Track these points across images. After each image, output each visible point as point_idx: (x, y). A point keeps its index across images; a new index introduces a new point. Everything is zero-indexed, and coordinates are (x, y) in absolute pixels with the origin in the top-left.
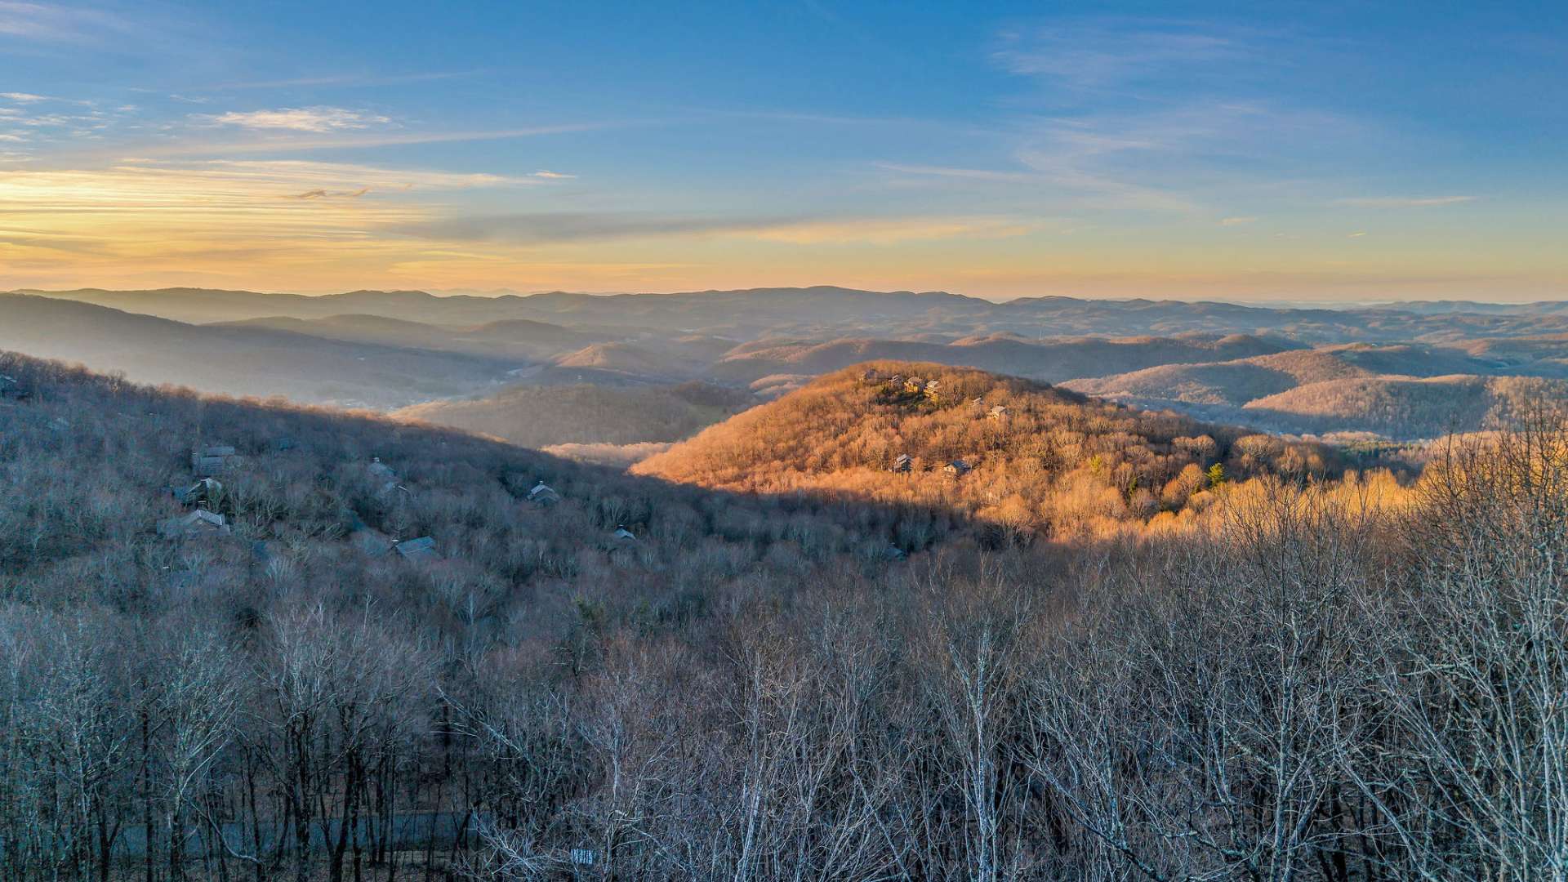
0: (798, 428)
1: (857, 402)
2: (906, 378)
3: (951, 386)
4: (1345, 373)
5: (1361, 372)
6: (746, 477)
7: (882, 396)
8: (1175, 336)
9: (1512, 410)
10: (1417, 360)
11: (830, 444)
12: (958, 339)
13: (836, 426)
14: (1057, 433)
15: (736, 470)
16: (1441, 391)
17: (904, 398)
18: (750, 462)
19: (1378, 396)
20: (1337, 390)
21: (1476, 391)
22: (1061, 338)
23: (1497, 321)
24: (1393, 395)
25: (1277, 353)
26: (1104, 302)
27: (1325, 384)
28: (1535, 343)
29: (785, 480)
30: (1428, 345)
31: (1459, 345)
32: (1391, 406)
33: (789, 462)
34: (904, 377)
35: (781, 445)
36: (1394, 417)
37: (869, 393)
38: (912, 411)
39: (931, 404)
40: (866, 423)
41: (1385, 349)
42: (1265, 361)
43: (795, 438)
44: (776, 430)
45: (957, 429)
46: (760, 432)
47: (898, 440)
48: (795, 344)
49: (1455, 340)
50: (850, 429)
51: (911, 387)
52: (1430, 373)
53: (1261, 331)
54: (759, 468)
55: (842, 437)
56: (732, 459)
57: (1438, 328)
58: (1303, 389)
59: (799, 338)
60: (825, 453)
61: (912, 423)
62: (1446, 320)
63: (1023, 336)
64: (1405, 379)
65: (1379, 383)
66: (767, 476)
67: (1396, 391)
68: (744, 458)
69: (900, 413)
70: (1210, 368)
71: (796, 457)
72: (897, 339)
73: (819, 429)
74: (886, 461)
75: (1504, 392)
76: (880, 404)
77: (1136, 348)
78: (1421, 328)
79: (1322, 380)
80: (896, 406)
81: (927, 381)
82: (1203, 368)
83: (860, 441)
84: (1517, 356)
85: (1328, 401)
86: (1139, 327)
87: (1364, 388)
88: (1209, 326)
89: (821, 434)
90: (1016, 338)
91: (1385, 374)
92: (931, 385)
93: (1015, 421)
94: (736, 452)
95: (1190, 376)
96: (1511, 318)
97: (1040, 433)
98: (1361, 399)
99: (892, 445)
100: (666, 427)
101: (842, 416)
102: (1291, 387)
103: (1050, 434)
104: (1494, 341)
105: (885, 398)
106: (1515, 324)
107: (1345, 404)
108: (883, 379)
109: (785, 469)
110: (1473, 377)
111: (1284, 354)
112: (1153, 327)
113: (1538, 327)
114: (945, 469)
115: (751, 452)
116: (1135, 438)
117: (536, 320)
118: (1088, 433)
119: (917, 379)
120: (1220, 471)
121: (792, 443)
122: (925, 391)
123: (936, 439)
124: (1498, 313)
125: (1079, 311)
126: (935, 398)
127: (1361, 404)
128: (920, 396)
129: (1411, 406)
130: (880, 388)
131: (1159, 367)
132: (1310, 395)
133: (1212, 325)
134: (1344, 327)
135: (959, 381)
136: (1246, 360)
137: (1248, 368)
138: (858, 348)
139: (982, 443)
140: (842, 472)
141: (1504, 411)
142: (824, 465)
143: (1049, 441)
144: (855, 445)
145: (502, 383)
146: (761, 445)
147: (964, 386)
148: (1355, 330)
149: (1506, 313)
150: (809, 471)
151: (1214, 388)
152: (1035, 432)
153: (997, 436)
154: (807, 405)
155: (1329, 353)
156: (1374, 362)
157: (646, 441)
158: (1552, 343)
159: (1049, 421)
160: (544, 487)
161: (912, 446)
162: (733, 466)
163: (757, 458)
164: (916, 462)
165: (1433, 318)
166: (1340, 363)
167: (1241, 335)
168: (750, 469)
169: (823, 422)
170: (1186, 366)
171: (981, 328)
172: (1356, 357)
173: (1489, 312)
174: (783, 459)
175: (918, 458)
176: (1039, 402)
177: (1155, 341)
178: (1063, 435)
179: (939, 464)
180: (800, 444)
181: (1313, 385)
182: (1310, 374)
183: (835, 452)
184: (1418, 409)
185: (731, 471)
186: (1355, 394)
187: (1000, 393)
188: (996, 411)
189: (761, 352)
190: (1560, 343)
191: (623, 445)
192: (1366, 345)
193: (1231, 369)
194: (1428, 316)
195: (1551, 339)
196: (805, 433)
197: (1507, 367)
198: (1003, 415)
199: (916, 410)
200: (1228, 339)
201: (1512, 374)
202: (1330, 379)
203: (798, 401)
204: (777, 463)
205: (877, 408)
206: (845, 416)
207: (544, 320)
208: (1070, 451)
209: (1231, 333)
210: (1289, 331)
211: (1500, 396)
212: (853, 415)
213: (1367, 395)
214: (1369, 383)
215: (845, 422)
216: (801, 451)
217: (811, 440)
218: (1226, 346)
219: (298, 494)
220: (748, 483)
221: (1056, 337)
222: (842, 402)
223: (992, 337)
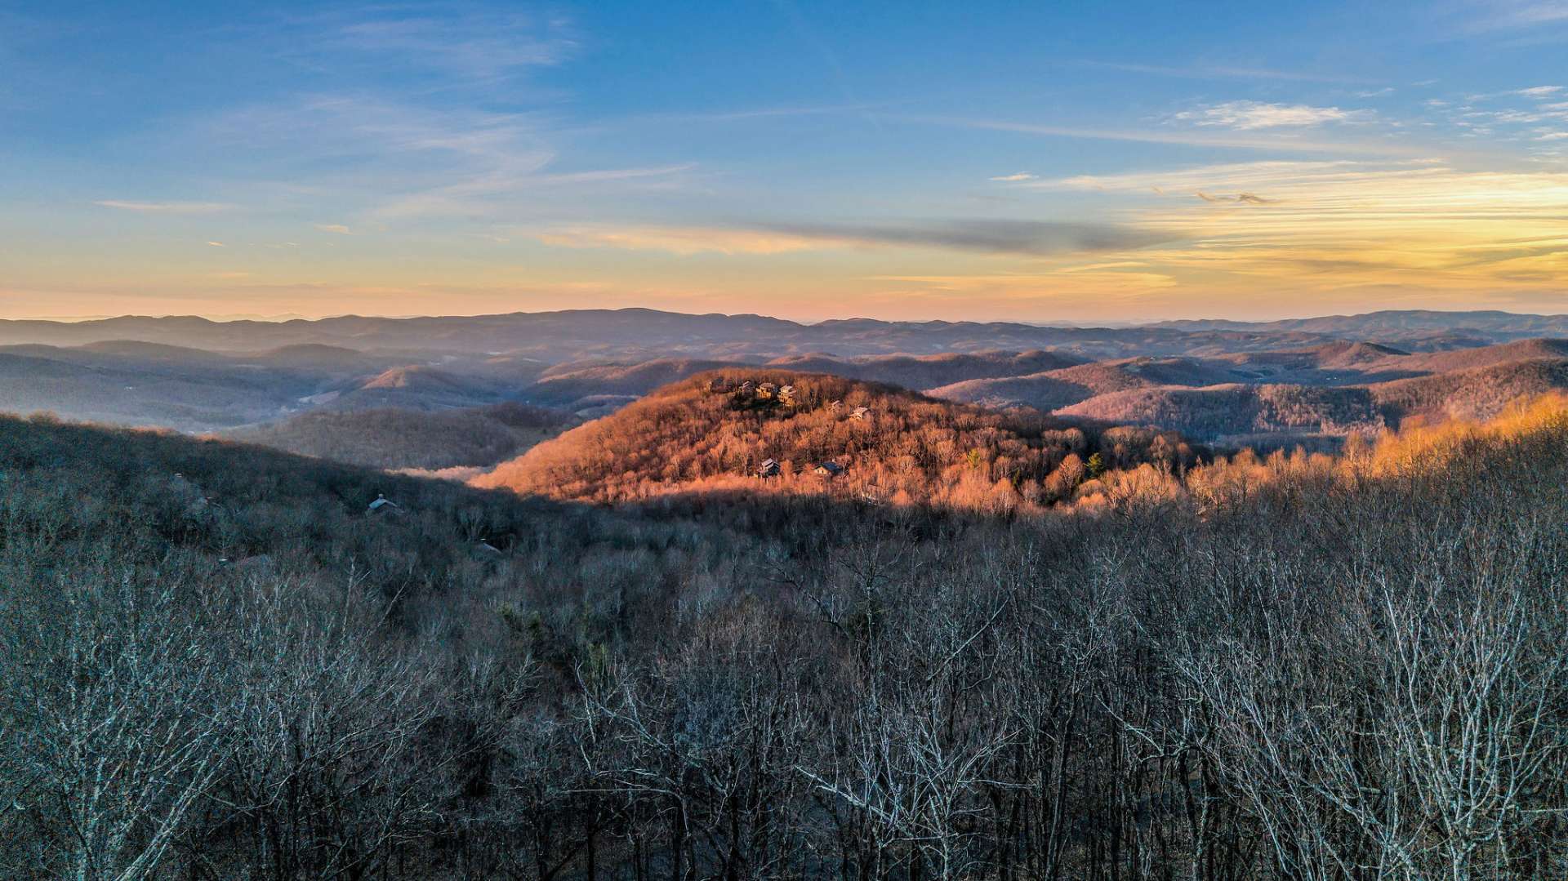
0: (649, 437)
1: (711, 408)
2: (757, 384)
3: (807, 391)
4: (1131, 384)
5: (1145, 383)
6: (596, 490)
7: (736, 402)
8: (973, 353)
9: (1277, 414)
10: (1188, 371)
11: (687, 452)
12: (773, 359)
13: (691, 433)
14: (926, 430)
15: (584, 483)
16: (1217, 398)
17: (758, 404)
18: (599, 474)
19: (1163, 404)
20: (1127, 400)
21: (1246, 397)
22: (872, 358)
23: (1251, 337)
24: (1175, 403)
25: (1069, 367)
26: (906, 323)
27: (1115, 394)
28: (1285, 355)
29: (642, 491)
30: (1197, 359)
31: (1223, 357)
32: (1175, 413)
33: (643, 472)
34: (756, 383)
35: (633, 455)
36: (1178, 422)
37: (721, 400)
38: (769, 416)
39: (789, 408)
40: (724, 429)
41: (1162, 362)
42: (1060, 374)
43: (647, 447)
44: (625, 441)
45: (822, 431)
46: (607, 443)
47: (761, 444)
48: (611, 365)
49: (1218, 354)
50: (707, 435)
51: (763, 392)
52: (1201, 383)
53: (1050, 348)
54: (610, 481)
55: (700, 445)
56: (578, 473)
57: (1202, 344)
58: (1096, 400)
59: (612, 360)
60: (682, 461)
61: (774, 427)
62: (1208, 337)
63: (835, 356)
64: (1184, 388)
65: (1162, 392)
66: (620, 489)
67: (1177, 399)
68: (592, 471)
69: (757, 418)
70: (1010, 383)
71: (650, 465)
72: (714, 359)
73: (673, 437)
74: (751, 466)
75: (1269, 398)
76: (735, 410)
77: (940, 365)
78: (1187, 345)
79: (1113, 391)
80: (751, 411)
81: (780, 387)
82: (1005, 382)
83: (720, 447)
84: (1271, 367)
85: (1119, 410)
86: (939, 347)
87: (1150, 397)
88: (1002, 345)
89: (675, 442)
90: (830, 358)
91: (1166, 384)
92: (785, 390)
93: (882, 421)
94: (582, 465)
95: (996, 389)
96: (1262, 334)
97: (908, 432)
98: (1149, 407)
99: (757, 450)
100: (481, 450)
101: (695, 423)
102: (1086, 399)
103: (920, 433)
104: (1252, 355)
105: (738, 403)
106: (1267, 339)
107: (1135, 412)
108: (732, 386)
109: (639, 481)
110: (1242, 385)
111: (1077, 367)
112: (953, 346)
113: (1284, 341)
114: (816, 471)
115: (600, 464)
116: (1004, 433)
117: (328, 344)
118: (957, 429)
119: (770, 385)
120: (1099, 460)
121: (644, 453)
122: (779, 396)
123: (803, 442)
124: (1250, 330)
125: (883, 333)
126: (790, 403)
127: (1149, 412)
128: (774, 401)
129: (1192, 413)
130: (731, 395)
131: (963, 383)
132: (1103, 405)
133: (1005, 343)
134: (1122, 344)
135: (815, 386)
136: (1043, 374)
137: (1044, 382)
138: (677, 367)
139: (851, 444)
140: (703, 480)
141: (1270, 416)
142: (682, 474)
143: (919, 439)
144: (715, 452)
145: (293, 411)
146: (611, 456)
147: (821, 389)
148: (1132, 346)
149: (1257, 330)
150: (668, 480)
151: (1015, 401)
152: (904, 430)
153: (865, 436)
154: (656, 414)
155: (1118, 366)
156: (1154, 373)
157: (459, 464)
158: (1300, 355)
159: (916, 420)
160: (385, 501)
161: (776, 450)
162: (581, 479)
163: (607, 469)
164: (786, 465)
165: (1197, 335)
166: (1125, 376)
167: (1035, 351)
168: (600, 482)
169: (676, 430)
170: (989, 380)
171: (794, 349)
172: (1138, 370)
173: (1242, 330)
174: (636, 470)
175: (788, 461)
176: (900, 402)
177: (958, 357)
178: (932, 433)
179: (808, 466)
180: (654, 453)
181: (1105, 396)
182: (1101, 386)
183: (693, 460)
184: (1198, 416)
185: (578, 485)
186: (1143, 403)
187: (859, 395)
188: (858, 412)
189: (576, 373)
190: (1306, 355)
191: (436, 470)
192: (1146, 359)
193: (1029, 383)
194: (1193, 333)
195: (1298, 352)
196: (658, 441)
197: (1263, 377)
198: (868, 415)
199: (774, 415)
200: (1024, 354)
201: (1275, 383)
202: (1119, 390)
203: (646, 409)
204: (630, 474)
205: (733, 414)
206: (699, 423)
207: (336, 344)
208: (945, 448)
209: (1026, 349)
210: (1075, 347)
211: (1266, 402)
212: (707, 422)
213: (1153, 403)
214: (1154, 392)
215: (701, 430)
216: (655, 460)
217: (665, 448)
218: (1022, 362)
219: (90, 509)
220: (599, 496)
221: (863, 357)
222: (694, 409)
223: (807, 356)
